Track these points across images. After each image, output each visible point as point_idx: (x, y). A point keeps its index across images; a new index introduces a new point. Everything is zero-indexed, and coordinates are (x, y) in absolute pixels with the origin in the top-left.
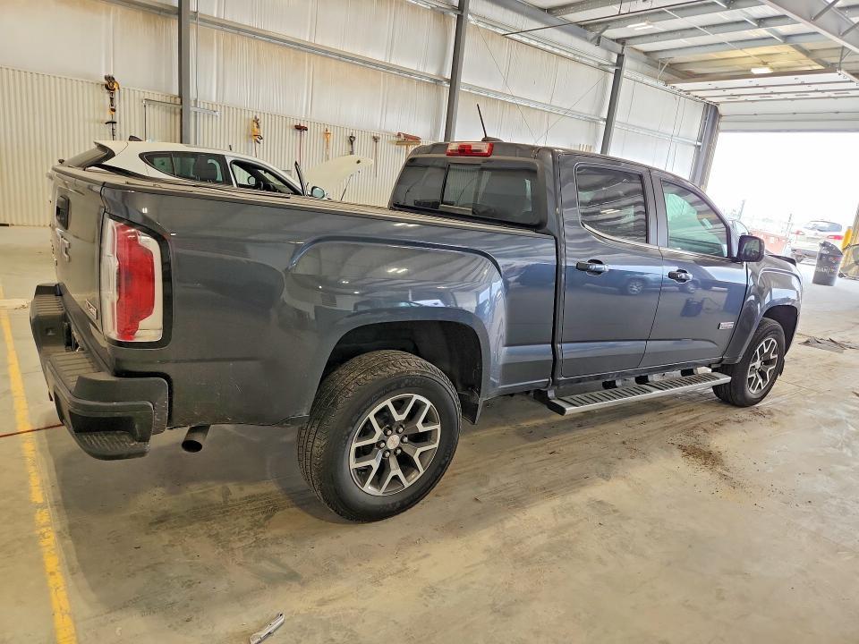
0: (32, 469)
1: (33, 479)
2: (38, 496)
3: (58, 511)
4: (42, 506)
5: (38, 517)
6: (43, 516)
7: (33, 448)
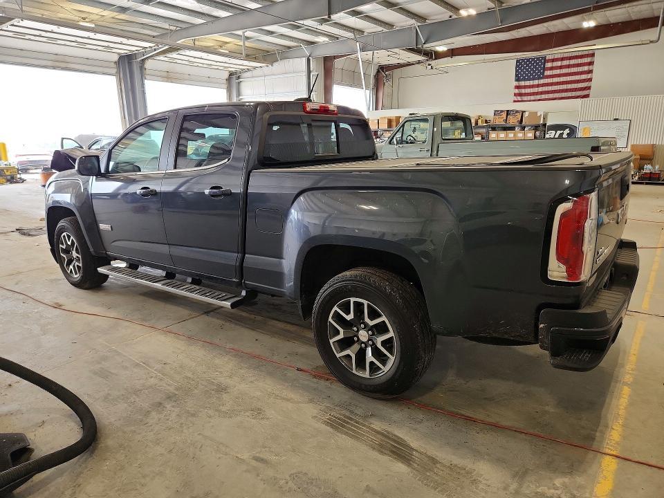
0: (622, 412)
1: (624, 404)
2: (626, 391)
3: (618, 378)
4: (625, 384)
5: (631, 379)
6: (628, 378)
7: (614, 431)
